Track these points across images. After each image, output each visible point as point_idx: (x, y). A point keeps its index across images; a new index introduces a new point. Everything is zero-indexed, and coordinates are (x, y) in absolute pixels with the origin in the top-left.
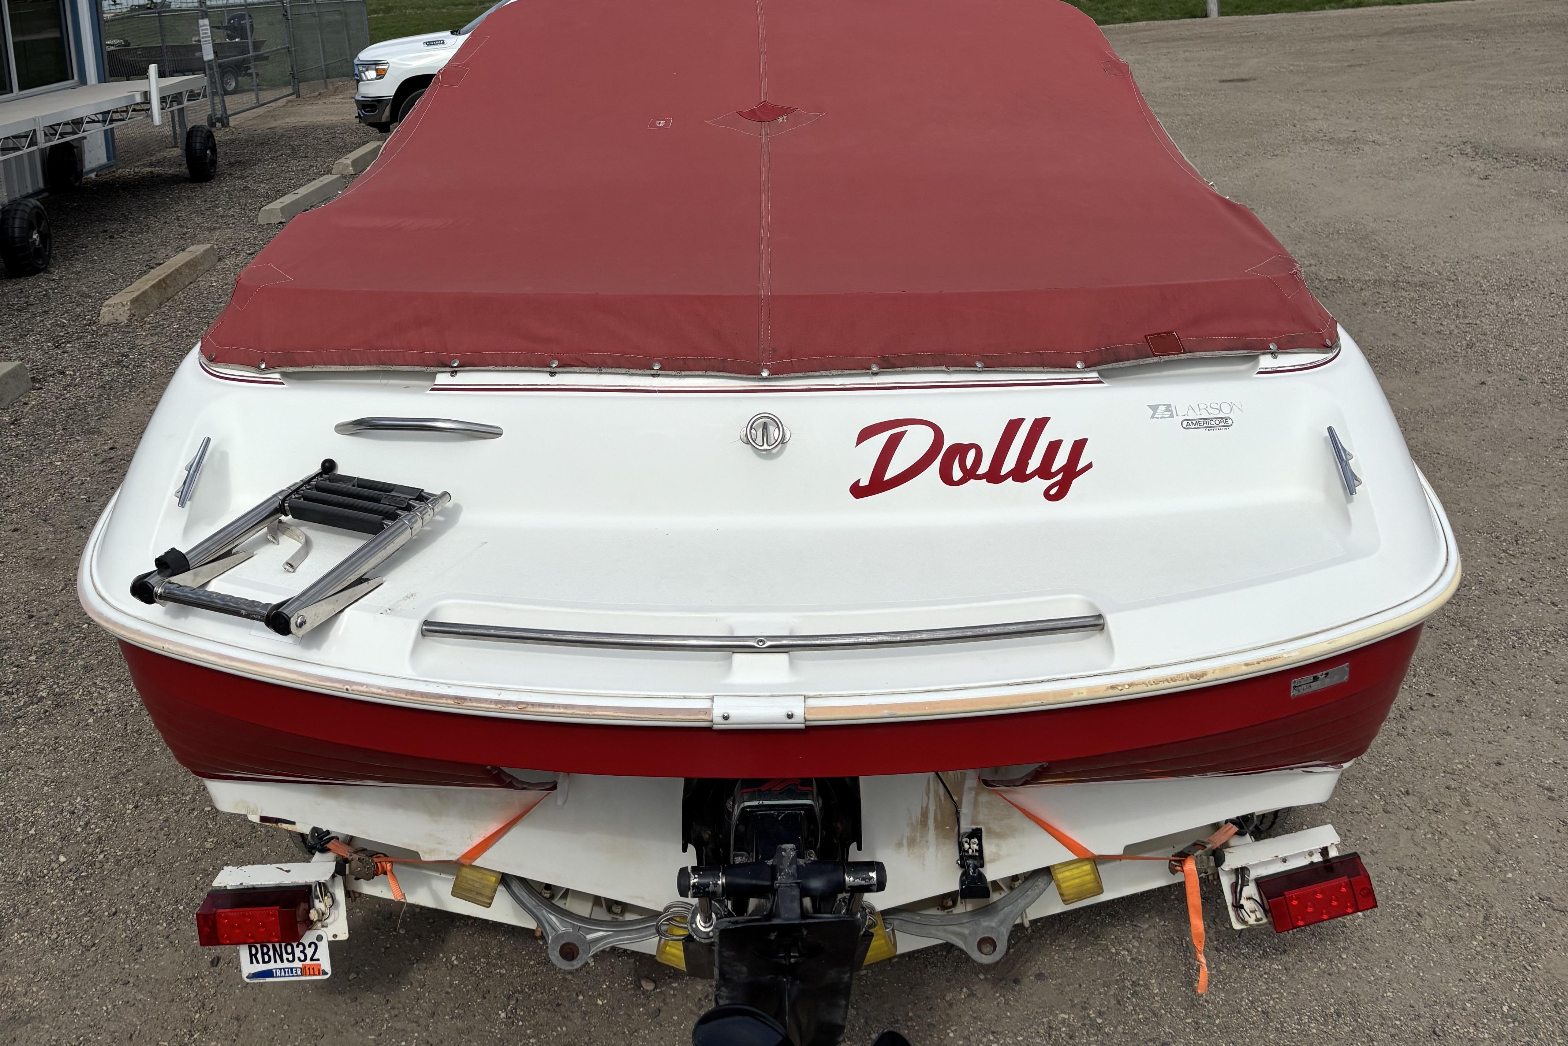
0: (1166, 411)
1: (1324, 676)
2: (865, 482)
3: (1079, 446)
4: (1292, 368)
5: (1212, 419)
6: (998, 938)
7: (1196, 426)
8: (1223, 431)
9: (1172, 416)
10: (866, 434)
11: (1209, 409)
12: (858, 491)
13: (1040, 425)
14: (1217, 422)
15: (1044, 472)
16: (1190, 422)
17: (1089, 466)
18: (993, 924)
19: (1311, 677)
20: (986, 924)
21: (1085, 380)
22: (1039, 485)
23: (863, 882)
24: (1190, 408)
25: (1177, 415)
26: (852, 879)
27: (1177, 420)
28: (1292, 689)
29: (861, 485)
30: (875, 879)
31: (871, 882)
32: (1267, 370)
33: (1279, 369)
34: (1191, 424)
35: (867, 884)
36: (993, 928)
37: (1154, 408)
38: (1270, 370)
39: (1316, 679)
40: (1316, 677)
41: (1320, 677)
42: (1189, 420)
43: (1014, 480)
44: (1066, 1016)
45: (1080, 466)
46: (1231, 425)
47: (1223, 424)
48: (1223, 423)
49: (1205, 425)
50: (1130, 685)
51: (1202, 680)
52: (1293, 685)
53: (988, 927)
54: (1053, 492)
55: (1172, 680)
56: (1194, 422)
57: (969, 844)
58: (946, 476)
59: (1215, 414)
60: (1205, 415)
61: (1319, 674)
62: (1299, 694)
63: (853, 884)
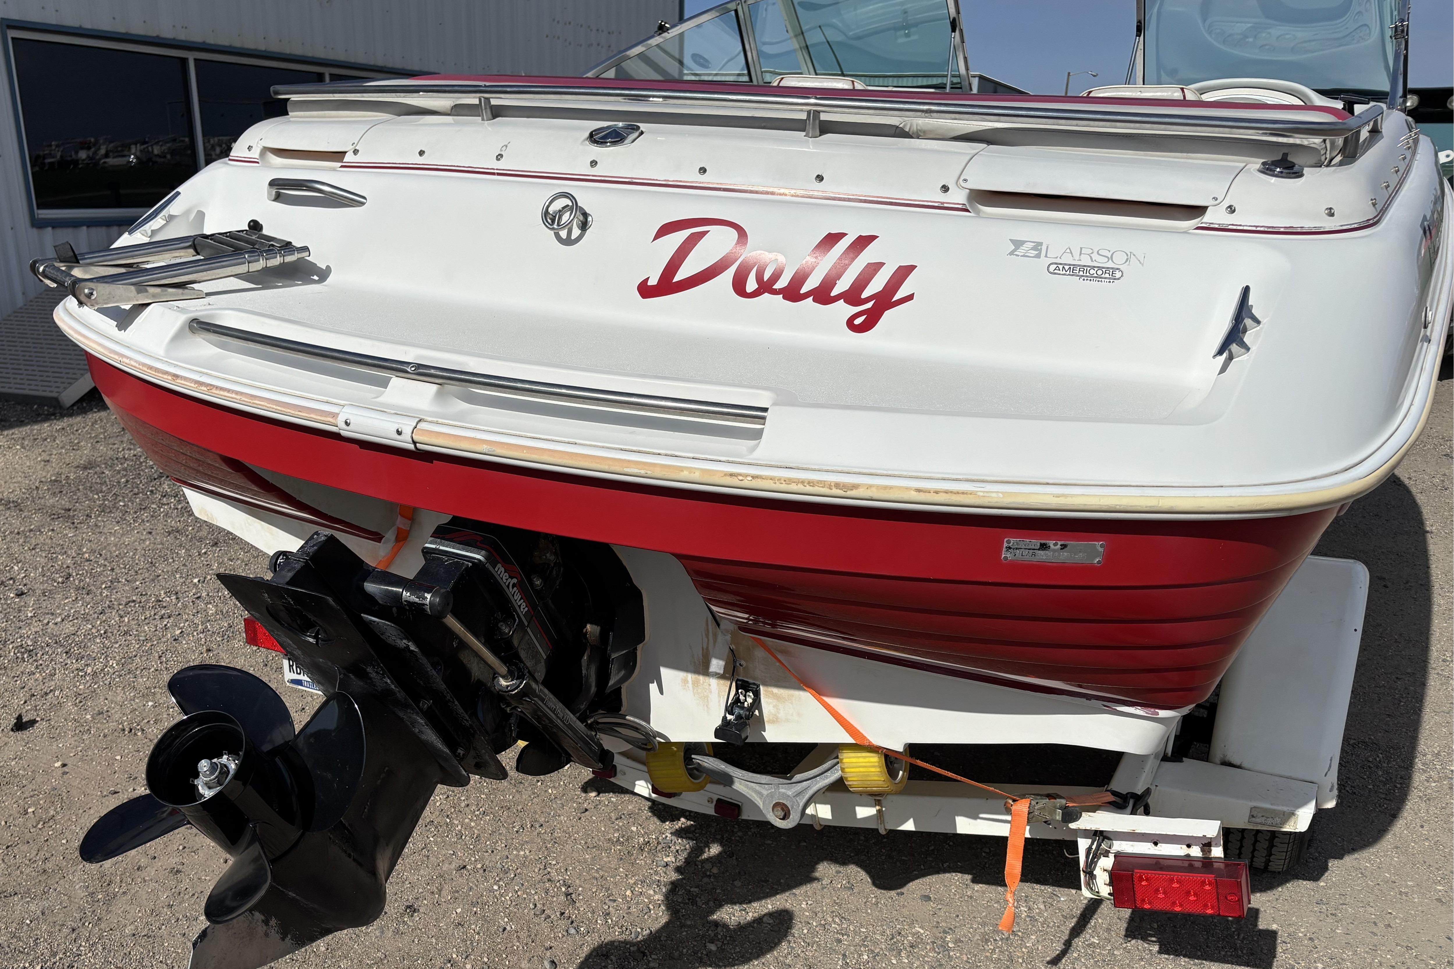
0: (1032, 249)
1: (1059, 547)
2: (653, 282)
3: (904, 272)
4: (1254, 229)
5: (1093, 267)
6: (792, 807)
7: (1068, 272)
8: (1105, 284)
9: (1038, 256)
10: (666, 229)
11: (1095, 256)
12: (646, 291)
13: (863, 242)
14: (1100, 272)
15: (852, 297)
16: (1061, 267)
17: (910, 297)
18: (790, 793)
19: (1036, 543)
20: (783, 790)
21: (946, 205)
22: (844, 310)
23: (417, 600)
24: (1068, 251)
25: (1046, 256)
26: (408, 594)
27: (1044, 261)
28: (1004, 549)
29: (649, 284)
30: (428, 600)
31: (424, 602)
32: (1212, 226)
33: (1230, 227)
34: (1059, 268)
35: (420, 602)
36: (789, 796)
37: (1018, 244)
38: (1217, 226)
39: (1044, 547)
40: (1045, 544)
41: (1052, 546)
42: (1061, 264)
43: (814, 300)
44: (922, 931)
45: (898, 296)
46: (1119, 279)
47: (1107, 275)
48: (1110, 274)
49: (1081, 273)
50: (753, 477)
51: (850, 493)
52: (1005, 545)
53: (784, 794)
54: (858, 321)
55: (809, 483)
56: (1067, 267)
57: (745, 696)
58: (739, 287)
59: (1101, 261)
60: (1086, 261)
61: (1051, 543)
62: (1015, 558)
63: (408, 599)
